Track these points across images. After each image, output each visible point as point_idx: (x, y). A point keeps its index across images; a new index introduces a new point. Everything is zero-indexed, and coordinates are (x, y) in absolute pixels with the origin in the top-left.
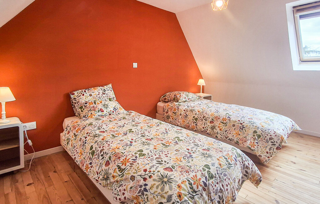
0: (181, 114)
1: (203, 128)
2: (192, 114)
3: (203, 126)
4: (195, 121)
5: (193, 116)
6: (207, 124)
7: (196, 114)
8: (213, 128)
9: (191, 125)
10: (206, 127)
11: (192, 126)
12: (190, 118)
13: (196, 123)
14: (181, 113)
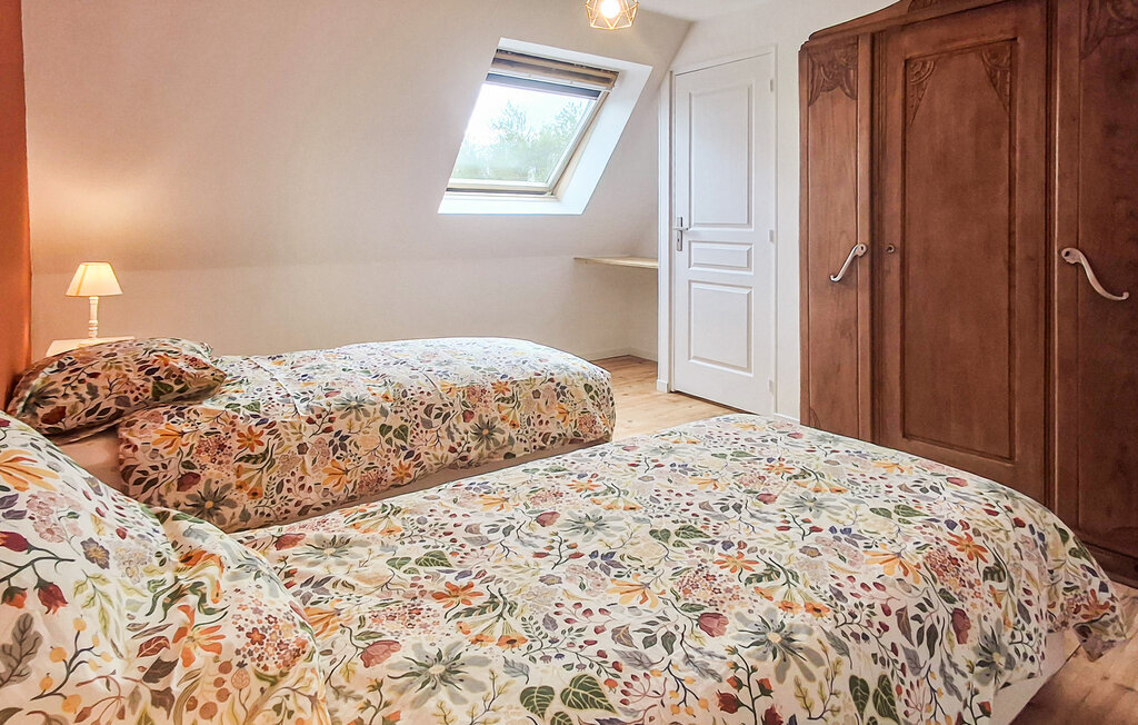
0: (302, 448)
1: (452, 450)
2: (364, 419)
3: (447, 443)
4: (400, 442)
5: (376, 426)
6: (457, 430)
7: (384, 413)
8: (485, 431)
9: (390, 469)
10: (463, 443)
11: (394, 469)
12: (367, 439)
13: (404, 448)
14: (304, 440)
